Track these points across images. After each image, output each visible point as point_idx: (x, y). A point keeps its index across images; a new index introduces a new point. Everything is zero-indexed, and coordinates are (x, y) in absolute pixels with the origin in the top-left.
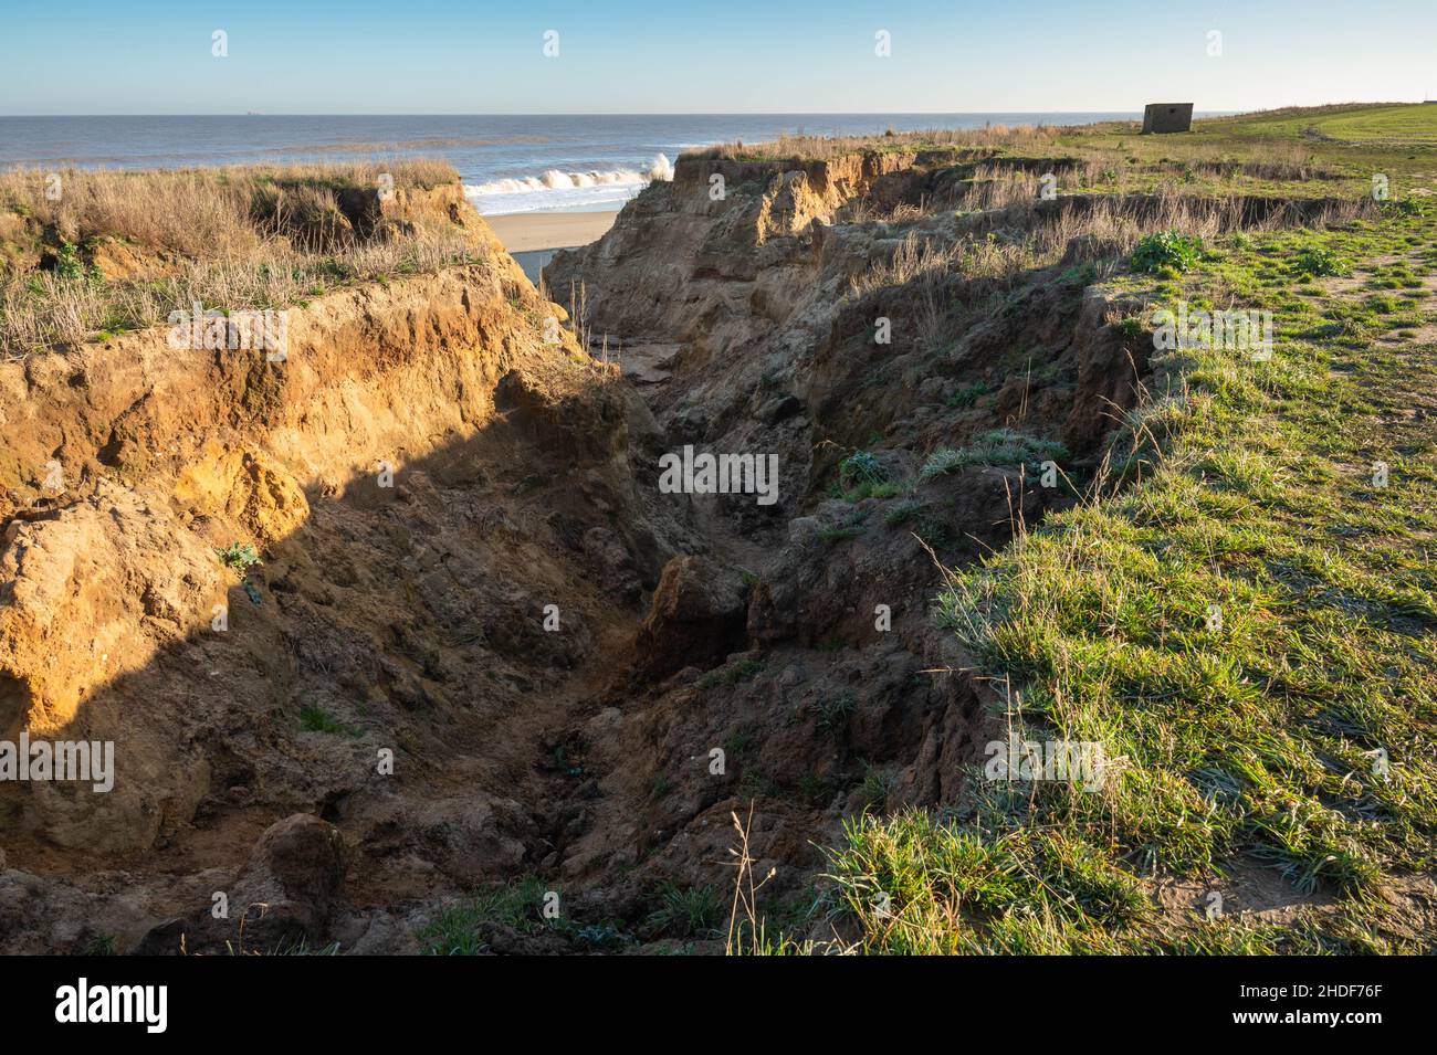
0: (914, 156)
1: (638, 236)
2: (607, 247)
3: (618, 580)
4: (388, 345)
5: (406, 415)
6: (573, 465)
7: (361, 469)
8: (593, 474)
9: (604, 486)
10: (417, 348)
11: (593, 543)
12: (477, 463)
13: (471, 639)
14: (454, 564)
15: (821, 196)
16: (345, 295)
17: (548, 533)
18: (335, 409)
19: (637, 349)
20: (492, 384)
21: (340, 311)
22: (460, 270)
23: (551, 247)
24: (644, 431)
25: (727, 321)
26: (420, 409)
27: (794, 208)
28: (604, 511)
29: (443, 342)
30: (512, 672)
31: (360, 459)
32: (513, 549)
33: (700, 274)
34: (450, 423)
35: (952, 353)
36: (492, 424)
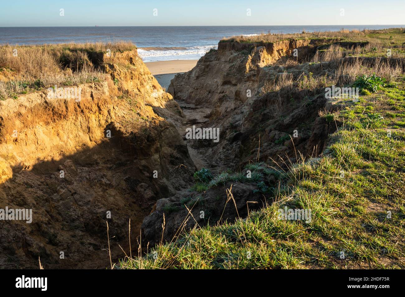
0: (309, 41)
1: (204, 69)
2: (194, 73)
3: (148, 205)
4: (56, 113)
5: (65, 138)
6: (136, 158)
7: (42, 159)
8: (143, 162)
9: (147, 167)
10: (69, 114)
11: (140, 189)
12: (96, 157)
13: (77, 227)
14: (77, 197)
15: (271, 55)
16: (36, 94)
17: (124, 184)
18: (31, 136)
19: (200, 110)
20: (103, 127)
21: (34, 100)
22: (90, 84)
23: (175, 73)
24: (178, 144)
25: (227, 101)
26: (71, 136)
27: (260, 60)
28: (147, 177)
29: (82, 111)
30: (92, 241)
31: (41, 156)
32: (104, 191)
33: (225, 83)
34: (84, 142)
35: (285, 121)
36: (103, 142)
